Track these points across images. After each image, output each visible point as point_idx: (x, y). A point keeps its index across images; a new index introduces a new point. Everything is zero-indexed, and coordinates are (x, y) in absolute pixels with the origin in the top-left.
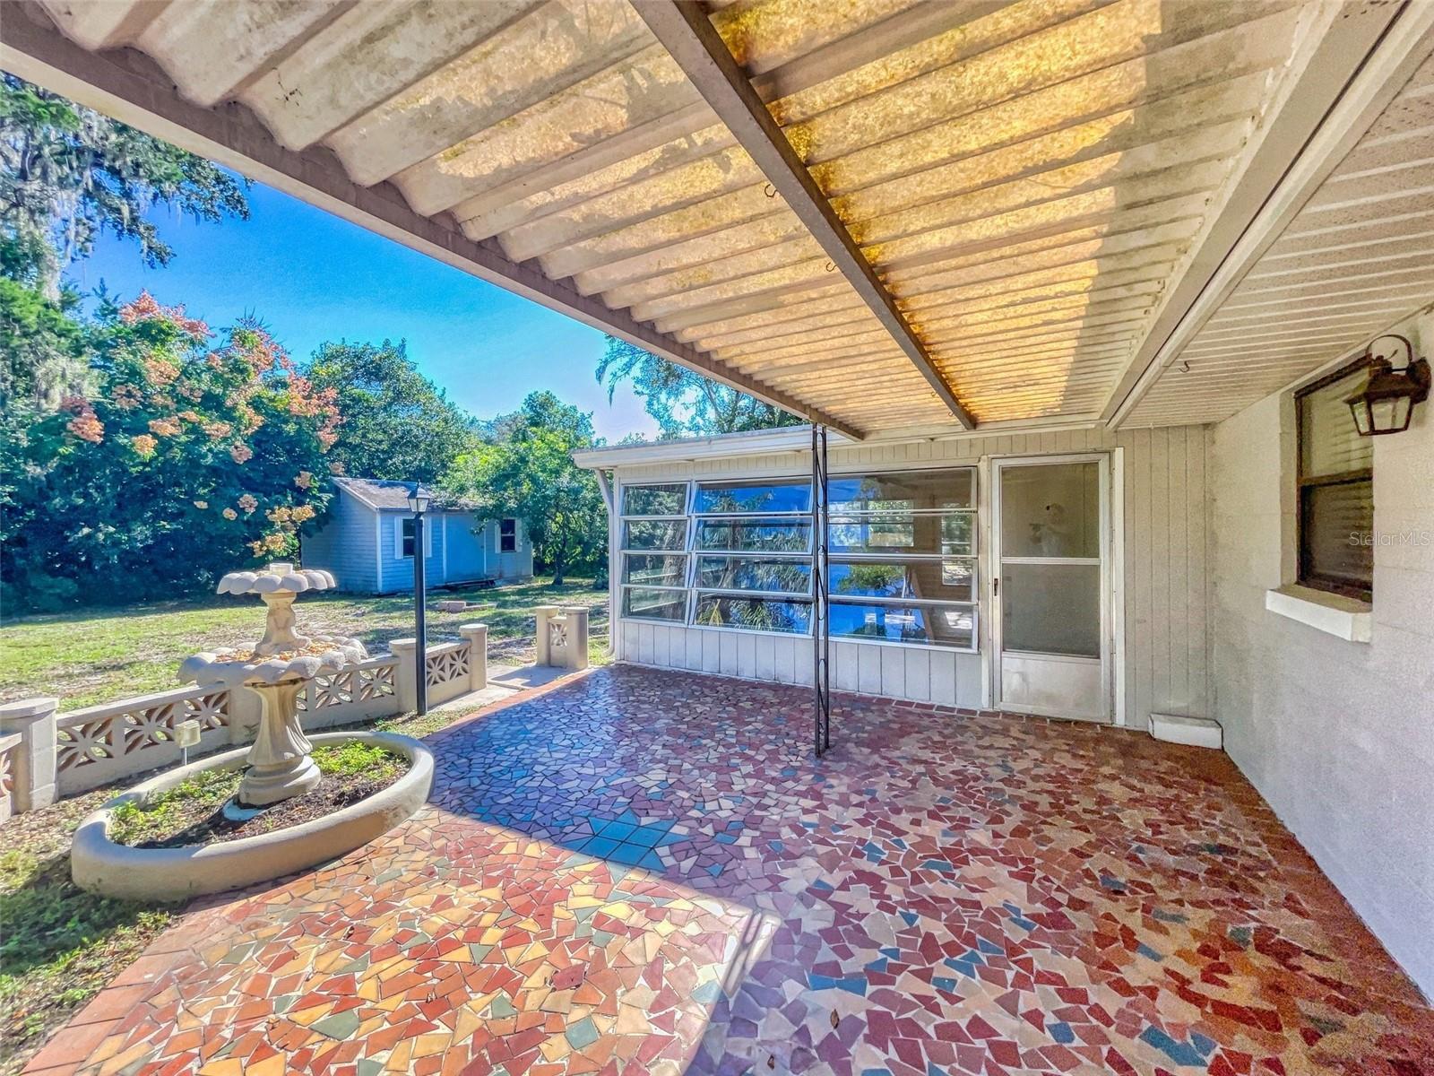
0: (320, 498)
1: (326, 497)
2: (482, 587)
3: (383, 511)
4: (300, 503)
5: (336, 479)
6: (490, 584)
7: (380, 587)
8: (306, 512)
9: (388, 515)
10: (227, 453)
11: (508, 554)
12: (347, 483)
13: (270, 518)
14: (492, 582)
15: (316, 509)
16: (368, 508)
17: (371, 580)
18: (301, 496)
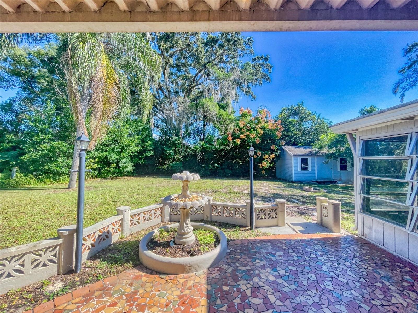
0: (277, 152)
1: (279, 151)
2: (331, 183)
3: (294, 155)
4: (272, 153)
5: (283, 146)
6: (335, 182)
7: (293, 179)
8: (273, 156)
9: (296, 157)
10: (254, 141)
11: (344, 172)
12: (285, 147)
13: (264, 158)
14: (336, 182)
15: (276, 155)
16: (290, 155)
17: (291, 177)
18: (272, 151)
